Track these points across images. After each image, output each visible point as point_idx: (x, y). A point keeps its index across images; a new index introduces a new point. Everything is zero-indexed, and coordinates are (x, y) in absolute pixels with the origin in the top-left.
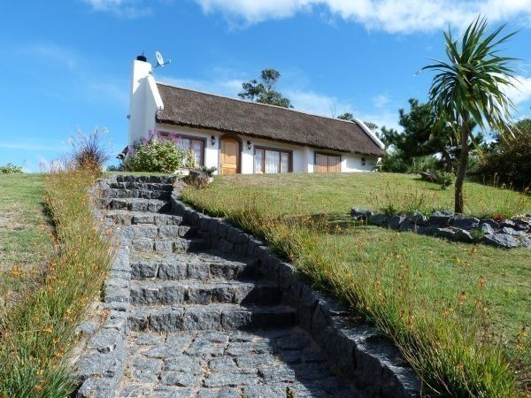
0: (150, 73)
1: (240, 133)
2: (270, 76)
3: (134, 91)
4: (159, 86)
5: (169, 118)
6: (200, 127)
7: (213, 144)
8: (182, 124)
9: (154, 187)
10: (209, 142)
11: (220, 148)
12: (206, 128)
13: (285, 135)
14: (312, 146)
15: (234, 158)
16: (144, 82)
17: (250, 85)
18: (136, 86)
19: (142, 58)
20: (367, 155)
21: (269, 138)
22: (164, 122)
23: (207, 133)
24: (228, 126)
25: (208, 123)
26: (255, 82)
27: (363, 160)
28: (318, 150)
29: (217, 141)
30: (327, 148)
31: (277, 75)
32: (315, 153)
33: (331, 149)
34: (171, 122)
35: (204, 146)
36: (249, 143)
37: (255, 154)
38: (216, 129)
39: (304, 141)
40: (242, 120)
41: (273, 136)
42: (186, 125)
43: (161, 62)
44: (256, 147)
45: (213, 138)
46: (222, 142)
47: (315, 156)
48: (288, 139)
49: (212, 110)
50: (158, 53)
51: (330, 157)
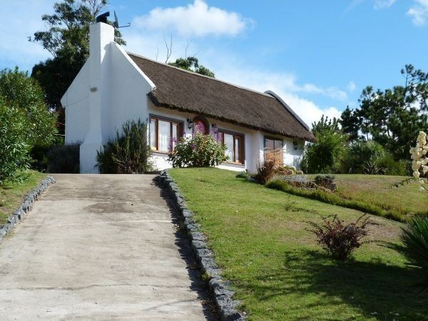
3: (102, 59)
7: (190, 128)
10: (185, 126)
13: (243, 118)
16: (110, 49)
23: (184, 116)
24: (205, 108)
25: (191, 107)
27: (295, 144)
28: (269, 135)
32: (266, 137)
35: (181, 130)
38: (197, 113)
41: (238, 120)
45: (190, 121)
47: (265, 141)
51: (275, 141)
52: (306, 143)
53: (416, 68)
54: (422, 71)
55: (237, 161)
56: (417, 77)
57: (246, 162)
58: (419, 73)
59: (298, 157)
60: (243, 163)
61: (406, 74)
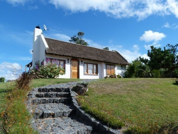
0: (42, 33)
1: (79, 58)
2: (81, 34)
3: (35, 40)
4: (46, 39)
5: (51, 52)
6: (64, 56)
7: (68, 62)
8: (56, 55)
9: (59, 95)
10: (66, 62)
11: (71, 64)
12: (66, 56)
13: (95, 58)
14: (105, 62)
15: (76, 68)
16: (39, 37)
17: (74, 38)
18: (36, 38)
19: (38, 27)
20: (123, 64)
21: (90, 60)
22: (49, 54)
23: (66, 58)
24: (74, 55)
25: (66, 54)
26: (75, 36)
27: (122, 66)
28: (107, 63)
29: (70, 61)
30: (111, 63)
31: (83, 34)
32: (106, 64)
33: (112, 63)
34: (52, 54)
35: (65, 63)
36: (82, 61)
37: (84, 66)
38: (70, 56)
39: (102, 60)
40: (79, 52)
41: (91, 59)
42: (58, 55)
43: (46, 29)
44: (85, 63)
45: (68, 60)
46: (72, 61)
47: (106, 66)
48: (97, 59)
49: (67, 48)
50: (44, 25)
51: (111, 66)
52: (127, 66)
53: (171, 45)
54: (173, 45)
55: (95, 74)
56: (171, 47)
57: (98, 74)
58: (172, 46)
59: (123, 71)
60: (97, 74)
61: (168, 46)
